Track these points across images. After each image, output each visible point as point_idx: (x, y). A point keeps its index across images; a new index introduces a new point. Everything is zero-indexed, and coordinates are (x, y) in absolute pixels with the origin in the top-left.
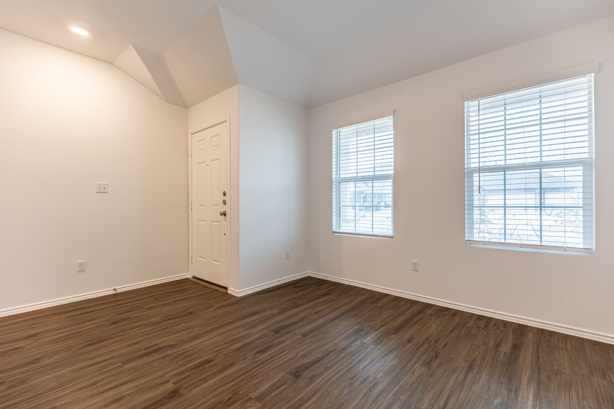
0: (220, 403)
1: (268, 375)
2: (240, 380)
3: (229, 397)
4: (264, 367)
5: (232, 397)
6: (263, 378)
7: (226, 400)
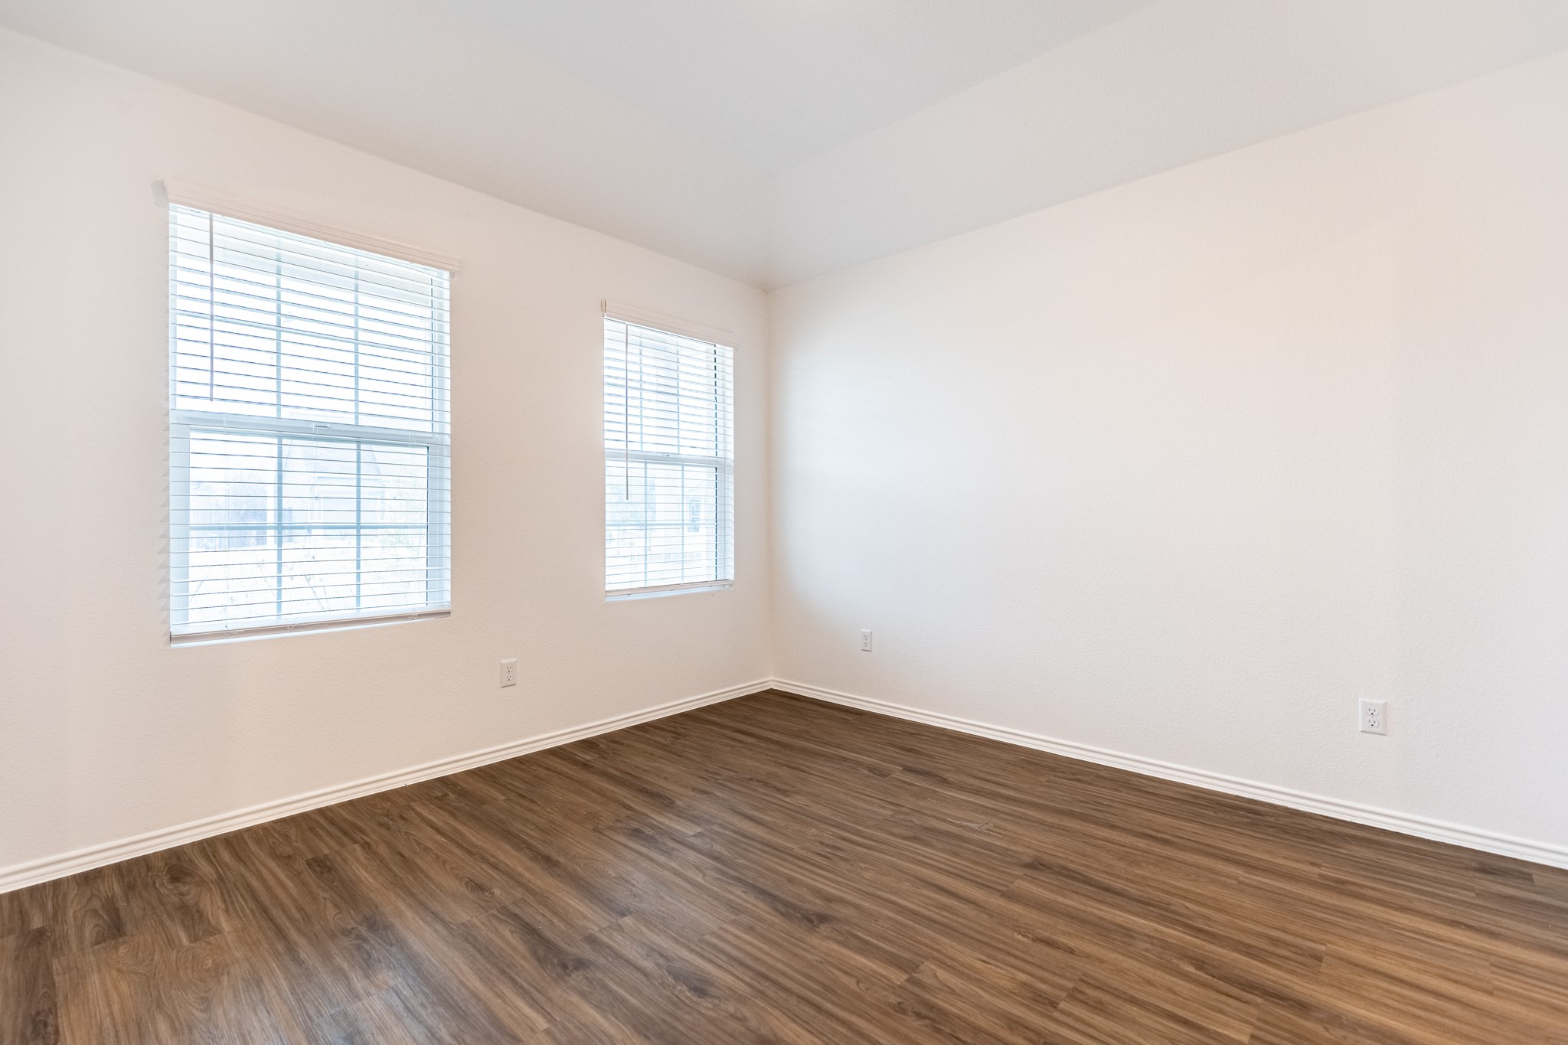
0: (939, 1031)
1: (821, 963)
2: (844, 1009)
3: (914, 1018)
4: (784, 974)
5: (914, 1012)
6: (833, 970)
7: (927, 1022)
